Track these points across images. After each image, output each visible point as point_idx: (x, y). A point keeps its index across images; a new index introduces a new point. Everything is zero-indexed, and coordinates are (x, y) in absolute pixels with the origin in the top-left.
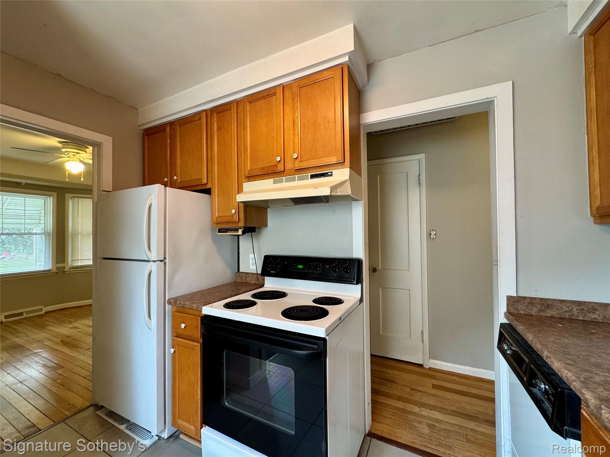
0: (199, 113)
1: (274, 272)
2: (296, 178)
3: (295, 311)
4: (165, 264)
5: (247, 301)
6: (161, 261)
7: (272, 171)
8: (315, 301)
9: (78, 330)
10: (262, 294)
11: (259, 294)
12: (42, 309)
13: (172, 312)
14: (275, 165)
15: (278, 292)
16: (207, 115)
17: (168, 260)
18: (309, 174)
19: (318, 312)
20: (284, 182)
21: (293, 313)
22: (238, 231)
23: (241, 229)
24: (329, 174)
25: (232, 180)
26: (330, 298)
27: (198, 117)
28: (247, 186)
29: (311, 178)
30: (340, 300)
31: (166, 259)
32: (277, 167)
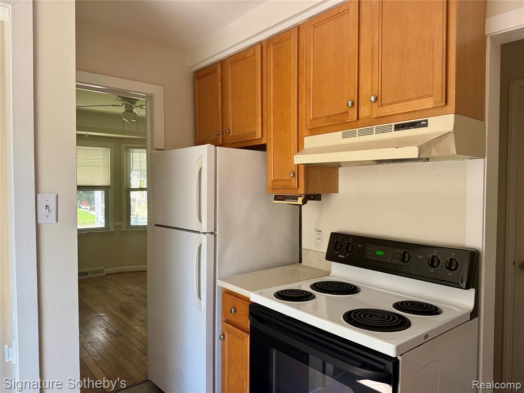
0: (253, 47)
1: (343, 257)
2: (374, 130)
3: (362, 316)
4: (215, 236)
5: (303, 292)
6: (211, 233)
7: (341, 121)
8: (397, 306)
9: (134, 298)
10: (325, 285)
11: (321, 284)
12: (103, 270)
13: (223, 293)
14: (345, 113)
15: (347, 284)
16: (262, 47)
17: (219, 233)
18: (393, 124)
19: (395, 321)
20: (357, 135)
21: (359, 318)
22: (297, 199)
23: (301, 196)
24: (422, 123)
25: (291, 133)
26: (421, 304)
27: (252, 52)
28: (310, 142)
29: (395, 130)
30: (436, 308)
31: (216, 231)
32: (347, 116)
